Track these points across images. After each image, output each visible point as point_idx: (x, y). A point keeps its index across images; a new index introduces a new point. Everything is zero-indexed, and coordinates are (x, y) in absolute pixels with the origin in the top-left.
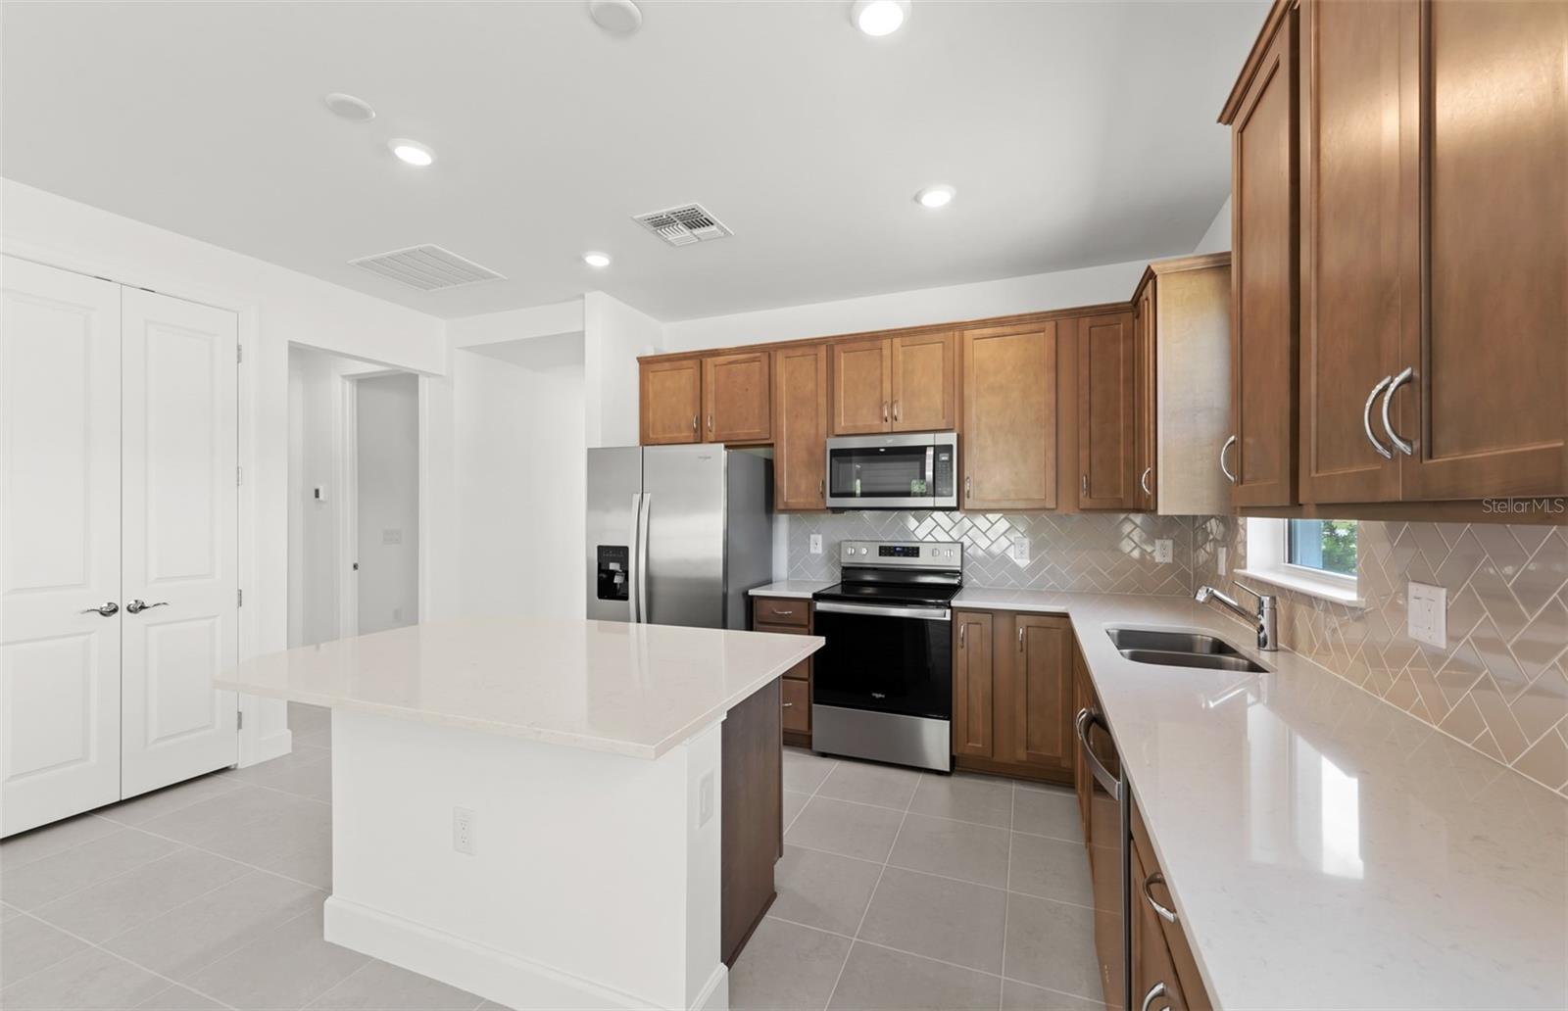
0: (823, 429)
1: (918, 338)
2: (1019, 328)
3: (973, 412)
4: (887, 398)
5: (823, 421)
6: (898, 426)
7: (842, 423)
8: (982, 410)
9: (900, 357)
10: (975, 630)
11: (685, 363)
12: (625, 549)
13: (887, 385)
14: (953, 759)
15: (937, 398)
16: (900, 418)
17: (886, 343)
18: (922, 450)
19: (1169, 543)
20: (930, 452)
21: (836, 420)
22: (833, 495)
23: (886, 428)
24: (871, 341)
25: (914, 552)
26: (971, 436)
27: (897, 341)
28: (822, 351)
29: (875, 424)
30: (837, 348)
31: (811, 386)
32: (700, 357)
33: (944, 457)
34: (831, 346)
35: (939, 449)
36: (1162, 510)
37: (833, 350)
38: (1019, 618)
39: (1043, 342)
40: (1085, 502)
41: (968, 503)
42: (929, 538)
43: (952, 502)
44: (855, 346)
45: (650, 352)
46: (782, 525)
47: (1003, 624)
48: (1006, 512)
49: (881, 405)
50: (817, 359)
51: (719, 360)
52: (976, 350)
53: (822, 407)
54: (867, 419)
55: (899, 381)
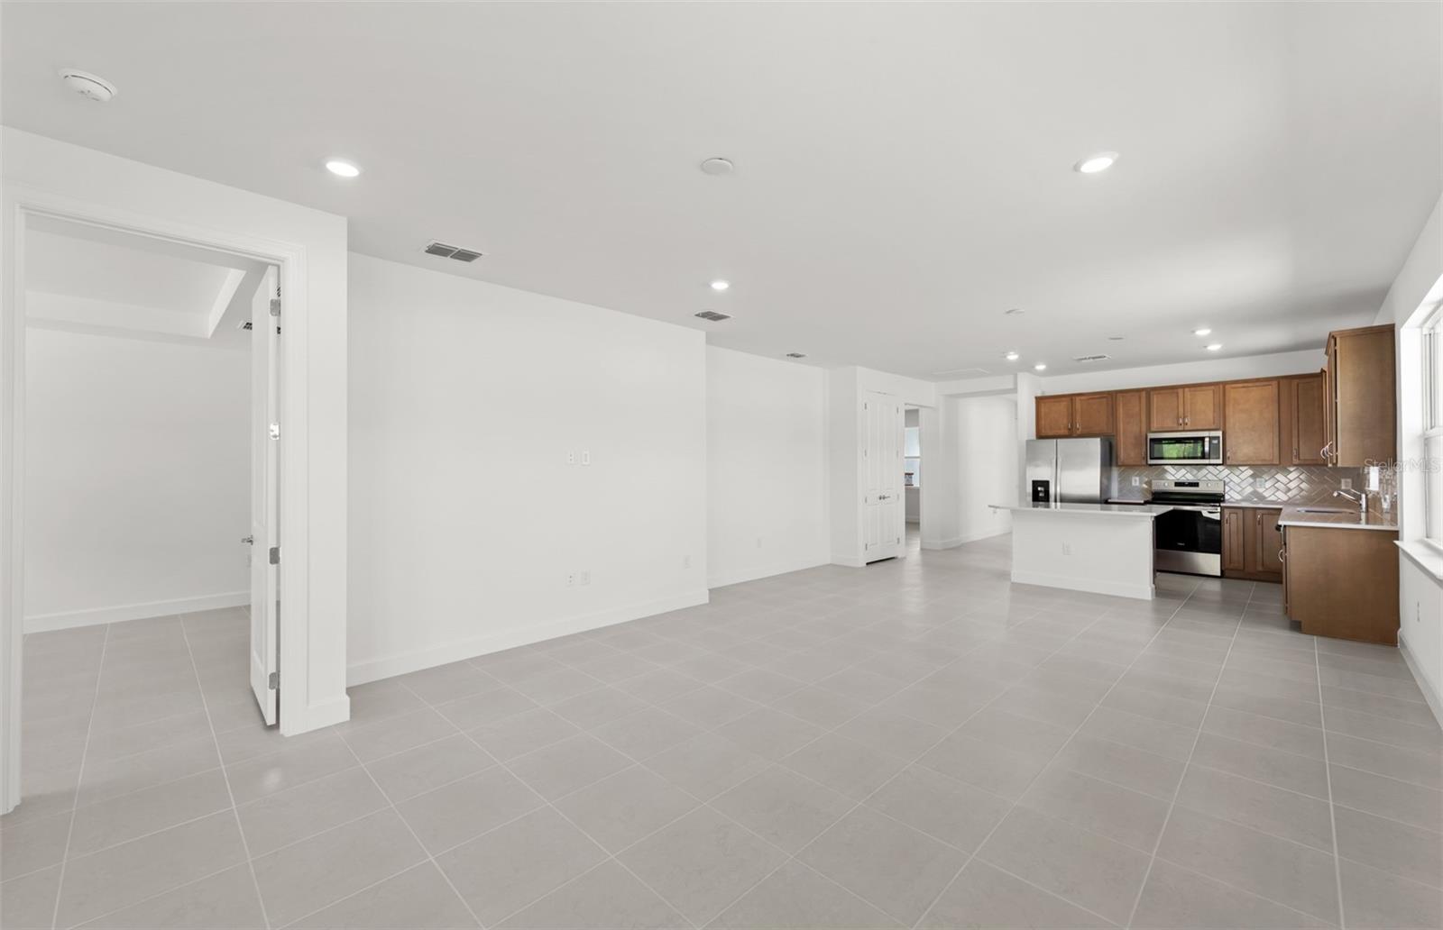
0: (1144, 429)
1: (1199, 388)
2: (1257, 384)
3: (1231, 421)
4: (1181, 415)
5: (1145, 426)
6: (1187, 428)
7: (1155, 426)
8: (1236, 420)
9: (1188, 397)
10: (1234, 517)
11: (1064, 399)
12: (1047, 482)
13: (1181, 410)
14: (1222, 571)
15: (1210, 414)
16: (1189, 423)
17: (1180, 391)
18: (1202, 439)
19: (1349, 480)
20: (1207, 440)
21: (1152, 425)
22: (1151, 459)
23: (1181, 428)
24: (1172, 389)
25: (1196, 485)
26: (1229, 432)
27: (1187, 390)
28: (1144, 394)
29: (1175, 426)
30: (1152, 393)
31: (1137, 409)
32: (1072, 397)
33: (1215, 442)
34: (1149, 392)
35: (1211, 438)
37: (1150, 395)
38: (1258, 511)
39: (1272, 390)
40: (1296, 461)
41: (1228, 462)
42: (1205, 479)
43: (1220, 461)
44: (1162, 392)
45: (1039, 395)
46: (1115, 473)
47: (1249, 514)
48: (1251, 466)
49: (1178, 418)
50: (1140, 398)
51: (1083, 398)
52: (1232, 394)
53: (1144, 418)
54: (1170, 423)
55: (1188, 407)
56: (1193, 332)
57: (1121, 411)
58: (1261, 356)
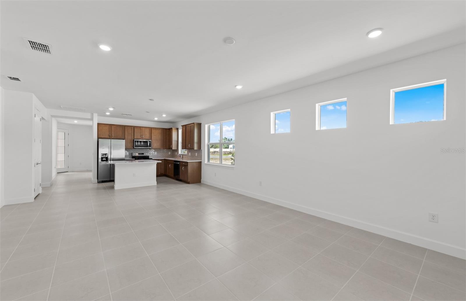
1: (146, 128)
2: (158, 129)
4: (142, 135)
5: (133, 137)
6: (143, 138)
7: (135, 138)
8: (153, 137)
9: (144, 130)
11: (108, 125)
13: (142, 134)
15: (148, 135)
17: (142, 128)
18: (147, 142)
19: (170, 152)
22: (135, 147)
23: (142, 138)
25: (143, 154)
26: (153, 140)
27: (143, 128)
28: (133, 128)
29: (140, 138)
30: (135, 128)
31: (131, 131)
32: (111, 125)
35: (149, 142)
36: (173, 149)
39: (160, 131)
40: (164, 148)
41: (151, 148)
44: (137, 128)
48: (154, 149)
49: (141, 135)
50: (132, 128)
51: (114, 126)
52: (153, 131)
53: (133, 134)
54: (139, 137)
55: (143, 133)
56: (162, 115)
57: (126, 132)
58: (163, 123)
